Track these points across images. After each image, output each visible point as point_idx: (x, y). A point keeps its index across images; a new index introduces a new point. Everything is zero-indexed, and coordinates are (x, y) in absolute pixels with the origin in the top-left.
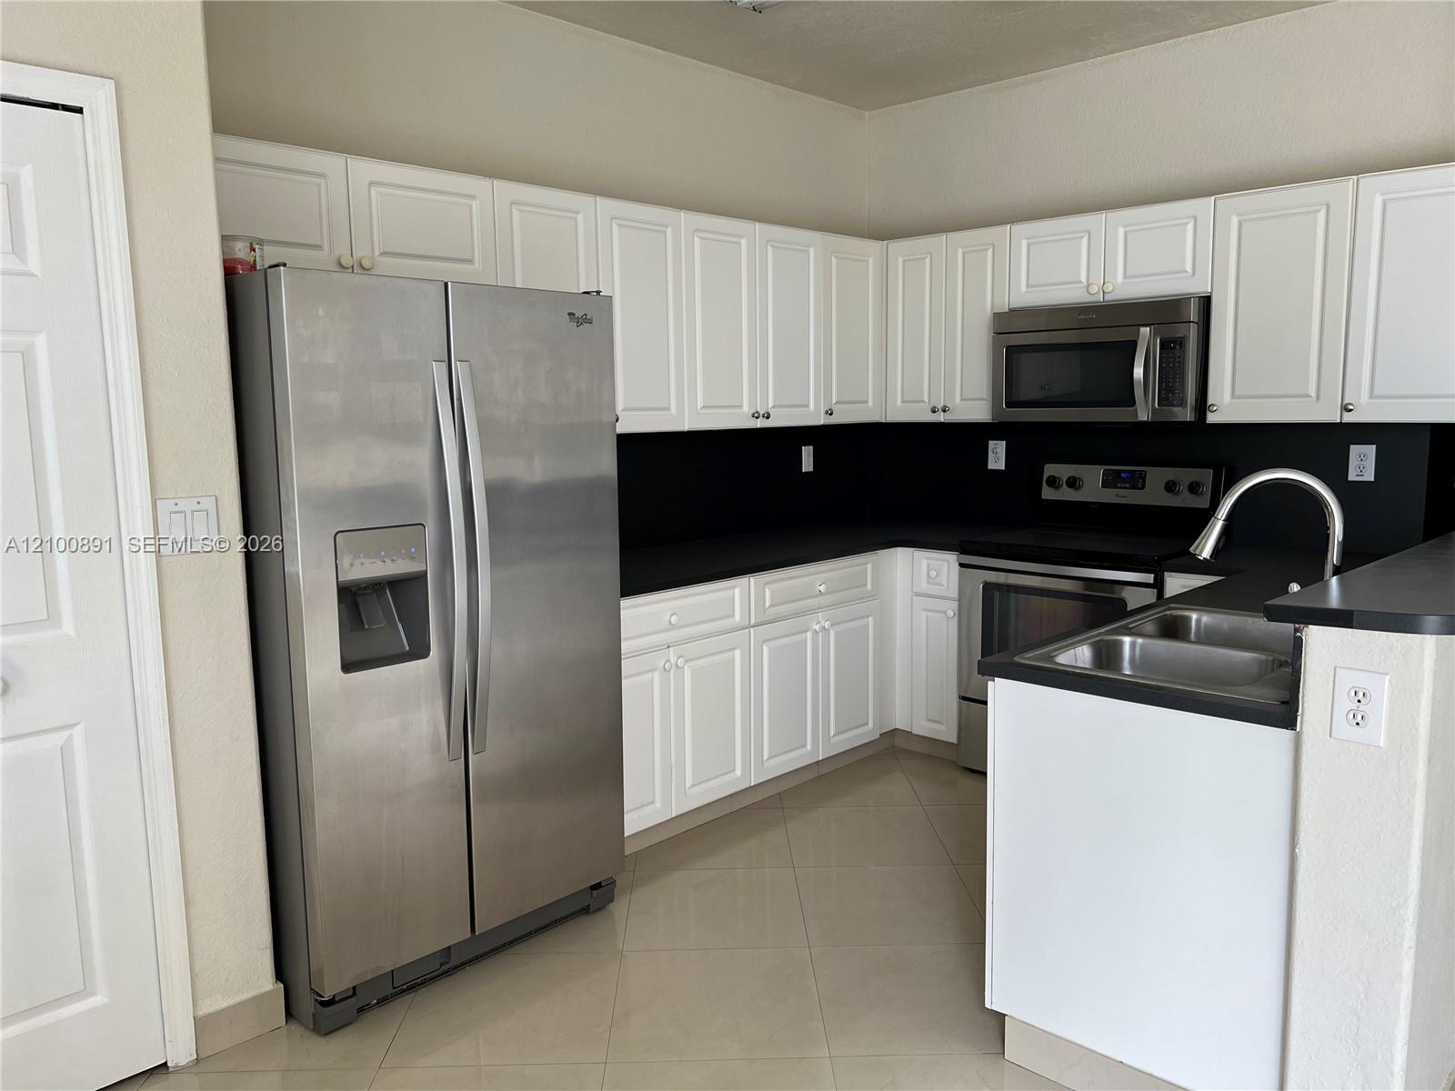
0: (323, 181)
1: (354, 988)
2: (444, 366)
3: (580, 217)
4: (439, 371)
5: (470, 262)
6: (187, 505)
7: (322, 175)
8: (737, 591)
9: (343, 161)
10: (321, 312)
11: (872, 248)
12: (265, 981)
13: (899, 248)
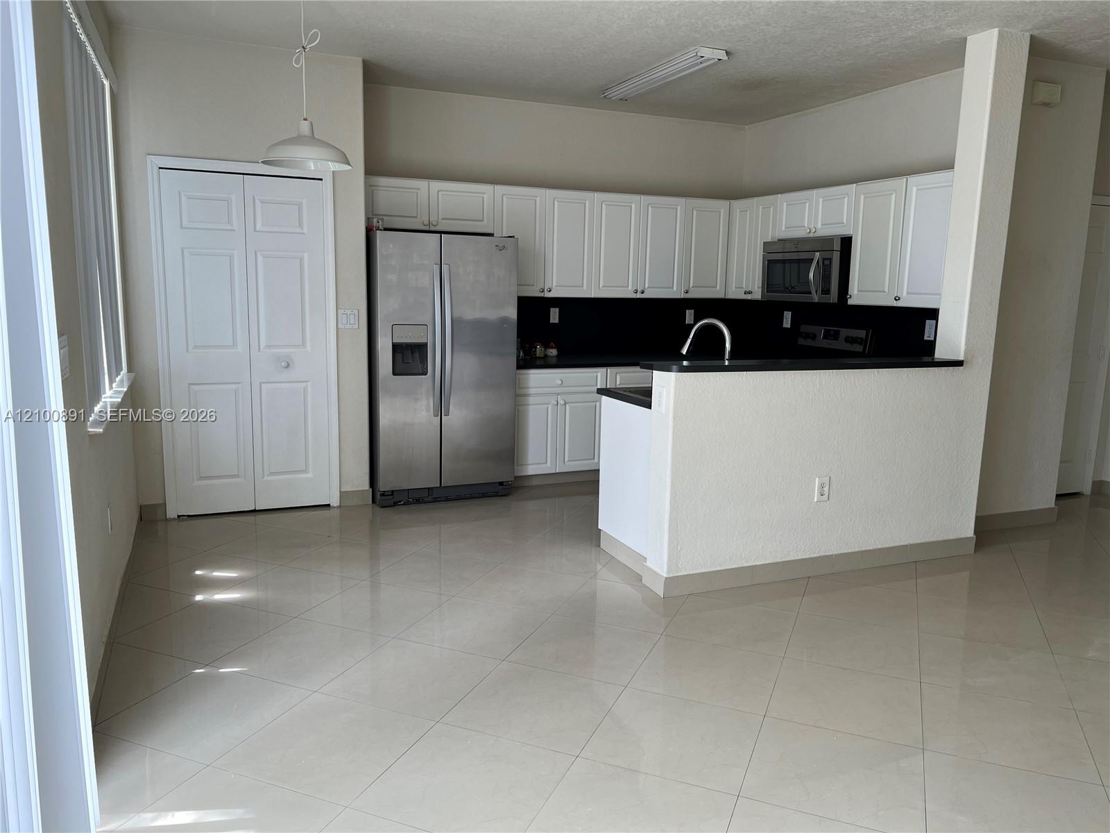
0: (419, 192)
1: (393, 491)
2: (438, 266)
3: (538, 199)
4: (437, 268)
5: (482, 221)
6: (349, 312)
7: (419, 189)
8: (599, 374)
9: (427, 183)
10: (391, 246)
11: (722, 205)
12: (365, 485)
13: (738, 205)
